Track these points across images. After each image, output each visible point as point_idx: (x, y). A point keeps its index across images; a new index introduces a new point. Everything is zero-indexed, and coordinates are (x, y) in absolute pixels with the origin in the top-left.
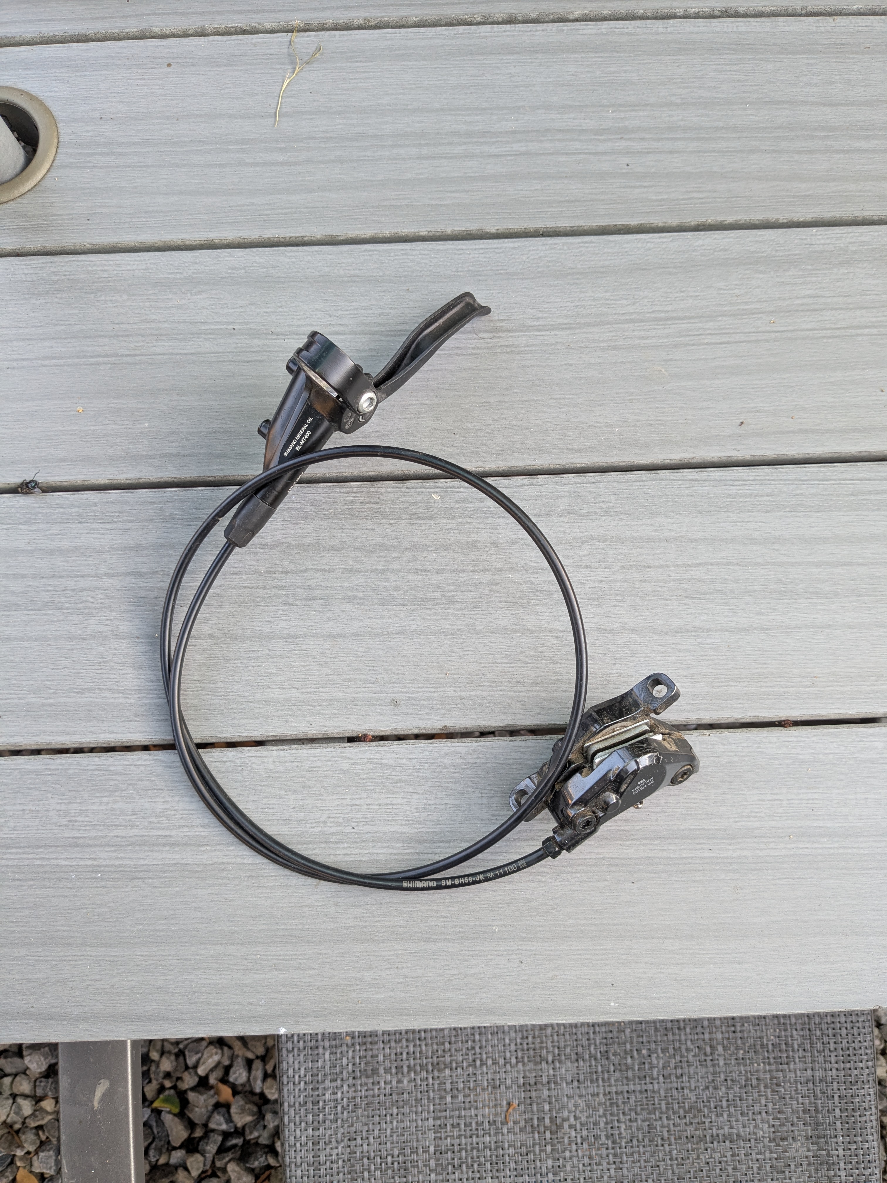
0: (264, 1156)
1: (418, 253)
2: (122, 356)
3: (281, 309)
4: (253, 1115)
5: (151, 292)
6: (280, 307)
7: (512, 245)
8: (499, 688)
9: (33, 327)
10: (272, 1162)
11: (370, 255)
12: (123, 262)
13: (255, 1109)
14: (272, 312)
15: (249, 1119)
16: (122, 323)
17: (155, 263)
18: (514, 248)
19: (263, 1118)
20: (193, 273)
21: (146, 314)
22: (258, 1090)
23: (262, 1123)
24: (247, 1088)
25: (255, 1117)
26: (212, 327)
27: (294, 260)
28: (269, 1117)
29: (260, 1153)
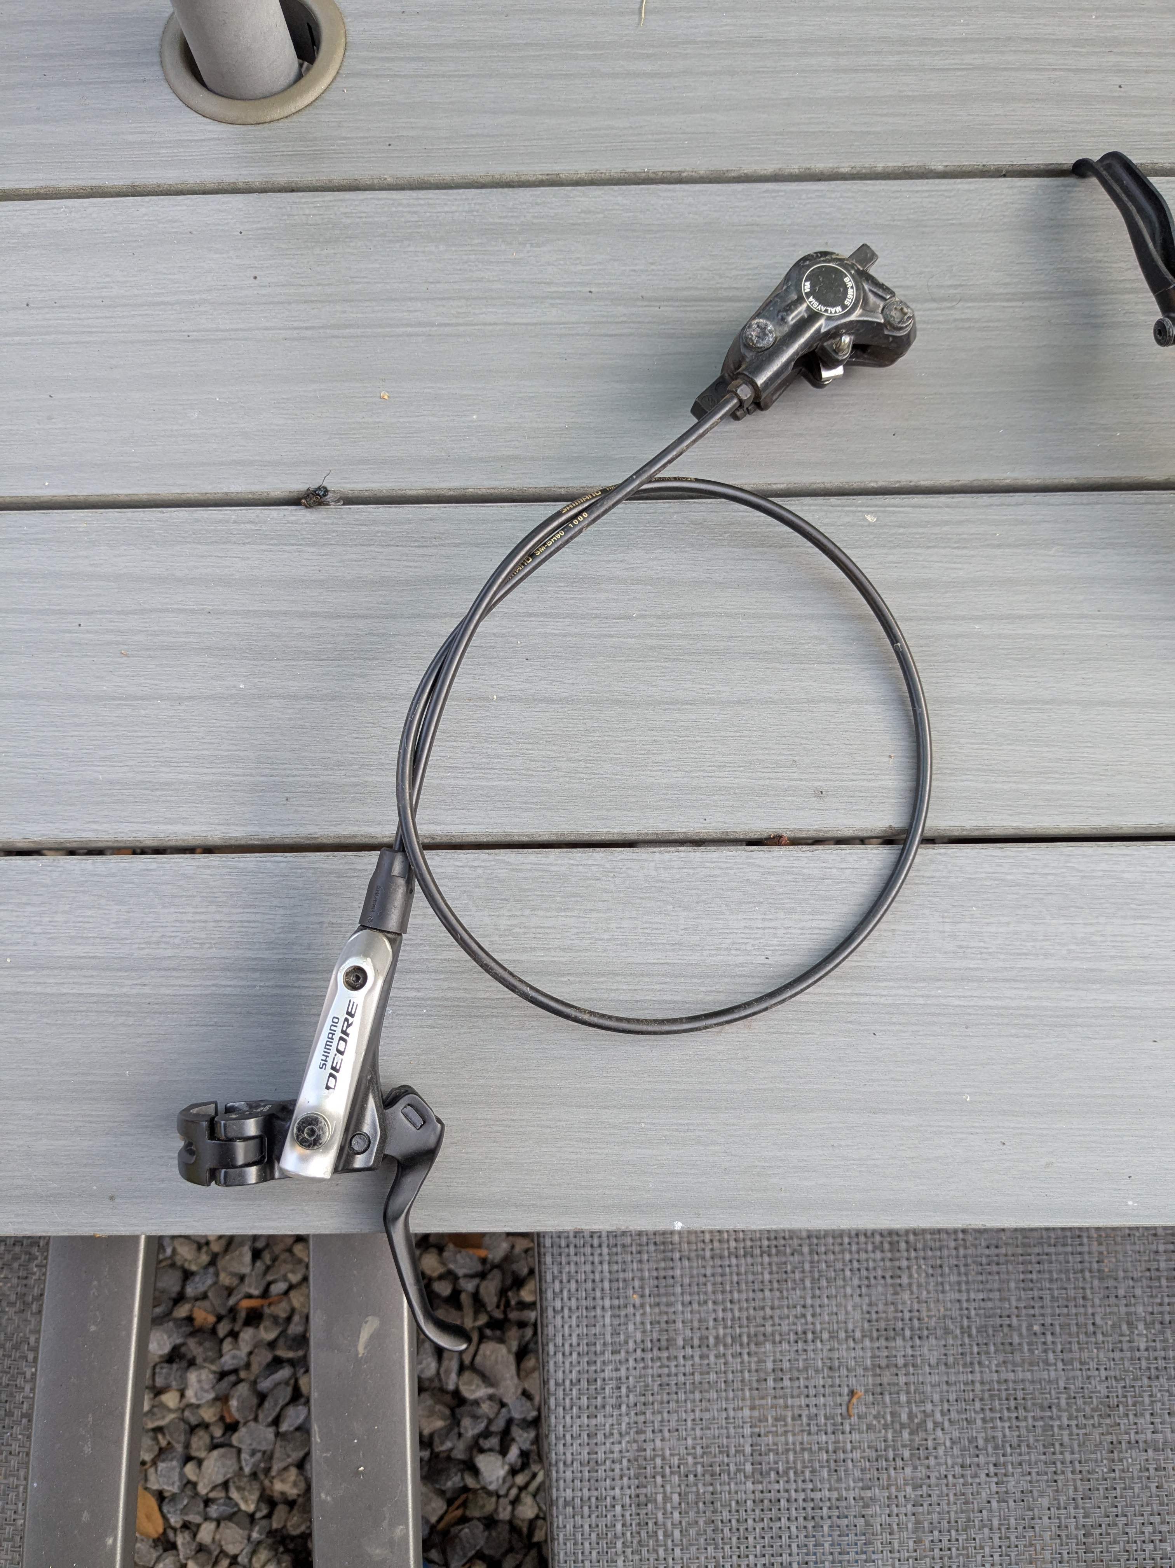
0: (459, 1474)
1: (839, 195)
2: (440, 325)
3: (653, 267)
4: (444, 1419)
5: (476, 241)
6: (652, 264)
7: (967, 187)
8: (963, 778)
9: (319, 285)
10: (470, 1482)
11: (774, 198)
12: (438, 202)
13: (447, 1412)
14: (642, 271)
15: (439, 1424)
16: (439, 282)
17: (480, 204)
18: (969, 191)
19: (458, 1424)
20: (534, 217)
21: (471, 271)
22: (451, 1387)
23: (456, 1430)
24: (436, 1384)
25: (449, 1422)
26: (561, 289)
27: (670, 202)
28: (466, 1422)
29: (454, 1470)
